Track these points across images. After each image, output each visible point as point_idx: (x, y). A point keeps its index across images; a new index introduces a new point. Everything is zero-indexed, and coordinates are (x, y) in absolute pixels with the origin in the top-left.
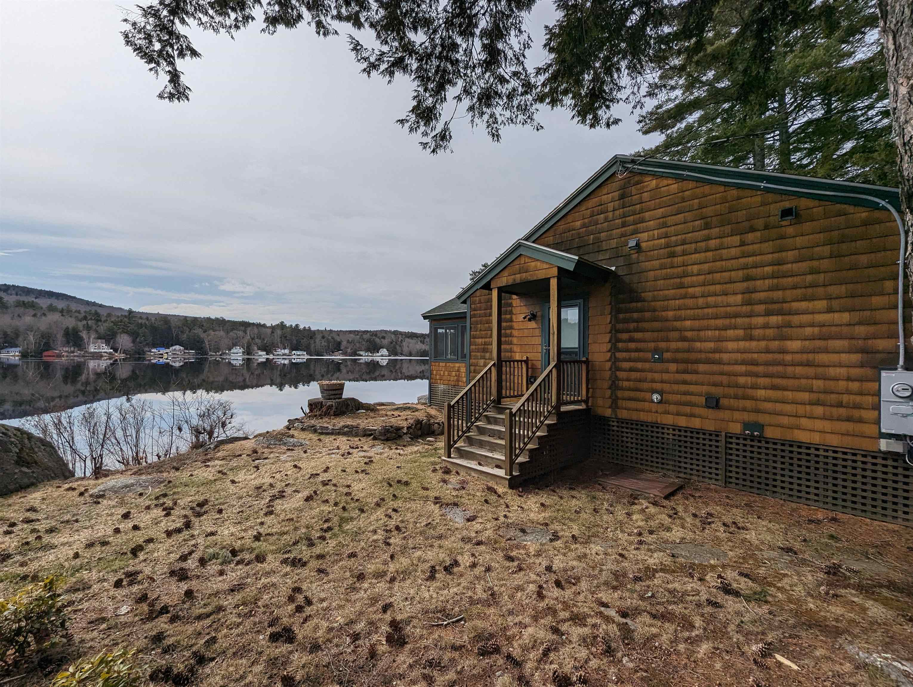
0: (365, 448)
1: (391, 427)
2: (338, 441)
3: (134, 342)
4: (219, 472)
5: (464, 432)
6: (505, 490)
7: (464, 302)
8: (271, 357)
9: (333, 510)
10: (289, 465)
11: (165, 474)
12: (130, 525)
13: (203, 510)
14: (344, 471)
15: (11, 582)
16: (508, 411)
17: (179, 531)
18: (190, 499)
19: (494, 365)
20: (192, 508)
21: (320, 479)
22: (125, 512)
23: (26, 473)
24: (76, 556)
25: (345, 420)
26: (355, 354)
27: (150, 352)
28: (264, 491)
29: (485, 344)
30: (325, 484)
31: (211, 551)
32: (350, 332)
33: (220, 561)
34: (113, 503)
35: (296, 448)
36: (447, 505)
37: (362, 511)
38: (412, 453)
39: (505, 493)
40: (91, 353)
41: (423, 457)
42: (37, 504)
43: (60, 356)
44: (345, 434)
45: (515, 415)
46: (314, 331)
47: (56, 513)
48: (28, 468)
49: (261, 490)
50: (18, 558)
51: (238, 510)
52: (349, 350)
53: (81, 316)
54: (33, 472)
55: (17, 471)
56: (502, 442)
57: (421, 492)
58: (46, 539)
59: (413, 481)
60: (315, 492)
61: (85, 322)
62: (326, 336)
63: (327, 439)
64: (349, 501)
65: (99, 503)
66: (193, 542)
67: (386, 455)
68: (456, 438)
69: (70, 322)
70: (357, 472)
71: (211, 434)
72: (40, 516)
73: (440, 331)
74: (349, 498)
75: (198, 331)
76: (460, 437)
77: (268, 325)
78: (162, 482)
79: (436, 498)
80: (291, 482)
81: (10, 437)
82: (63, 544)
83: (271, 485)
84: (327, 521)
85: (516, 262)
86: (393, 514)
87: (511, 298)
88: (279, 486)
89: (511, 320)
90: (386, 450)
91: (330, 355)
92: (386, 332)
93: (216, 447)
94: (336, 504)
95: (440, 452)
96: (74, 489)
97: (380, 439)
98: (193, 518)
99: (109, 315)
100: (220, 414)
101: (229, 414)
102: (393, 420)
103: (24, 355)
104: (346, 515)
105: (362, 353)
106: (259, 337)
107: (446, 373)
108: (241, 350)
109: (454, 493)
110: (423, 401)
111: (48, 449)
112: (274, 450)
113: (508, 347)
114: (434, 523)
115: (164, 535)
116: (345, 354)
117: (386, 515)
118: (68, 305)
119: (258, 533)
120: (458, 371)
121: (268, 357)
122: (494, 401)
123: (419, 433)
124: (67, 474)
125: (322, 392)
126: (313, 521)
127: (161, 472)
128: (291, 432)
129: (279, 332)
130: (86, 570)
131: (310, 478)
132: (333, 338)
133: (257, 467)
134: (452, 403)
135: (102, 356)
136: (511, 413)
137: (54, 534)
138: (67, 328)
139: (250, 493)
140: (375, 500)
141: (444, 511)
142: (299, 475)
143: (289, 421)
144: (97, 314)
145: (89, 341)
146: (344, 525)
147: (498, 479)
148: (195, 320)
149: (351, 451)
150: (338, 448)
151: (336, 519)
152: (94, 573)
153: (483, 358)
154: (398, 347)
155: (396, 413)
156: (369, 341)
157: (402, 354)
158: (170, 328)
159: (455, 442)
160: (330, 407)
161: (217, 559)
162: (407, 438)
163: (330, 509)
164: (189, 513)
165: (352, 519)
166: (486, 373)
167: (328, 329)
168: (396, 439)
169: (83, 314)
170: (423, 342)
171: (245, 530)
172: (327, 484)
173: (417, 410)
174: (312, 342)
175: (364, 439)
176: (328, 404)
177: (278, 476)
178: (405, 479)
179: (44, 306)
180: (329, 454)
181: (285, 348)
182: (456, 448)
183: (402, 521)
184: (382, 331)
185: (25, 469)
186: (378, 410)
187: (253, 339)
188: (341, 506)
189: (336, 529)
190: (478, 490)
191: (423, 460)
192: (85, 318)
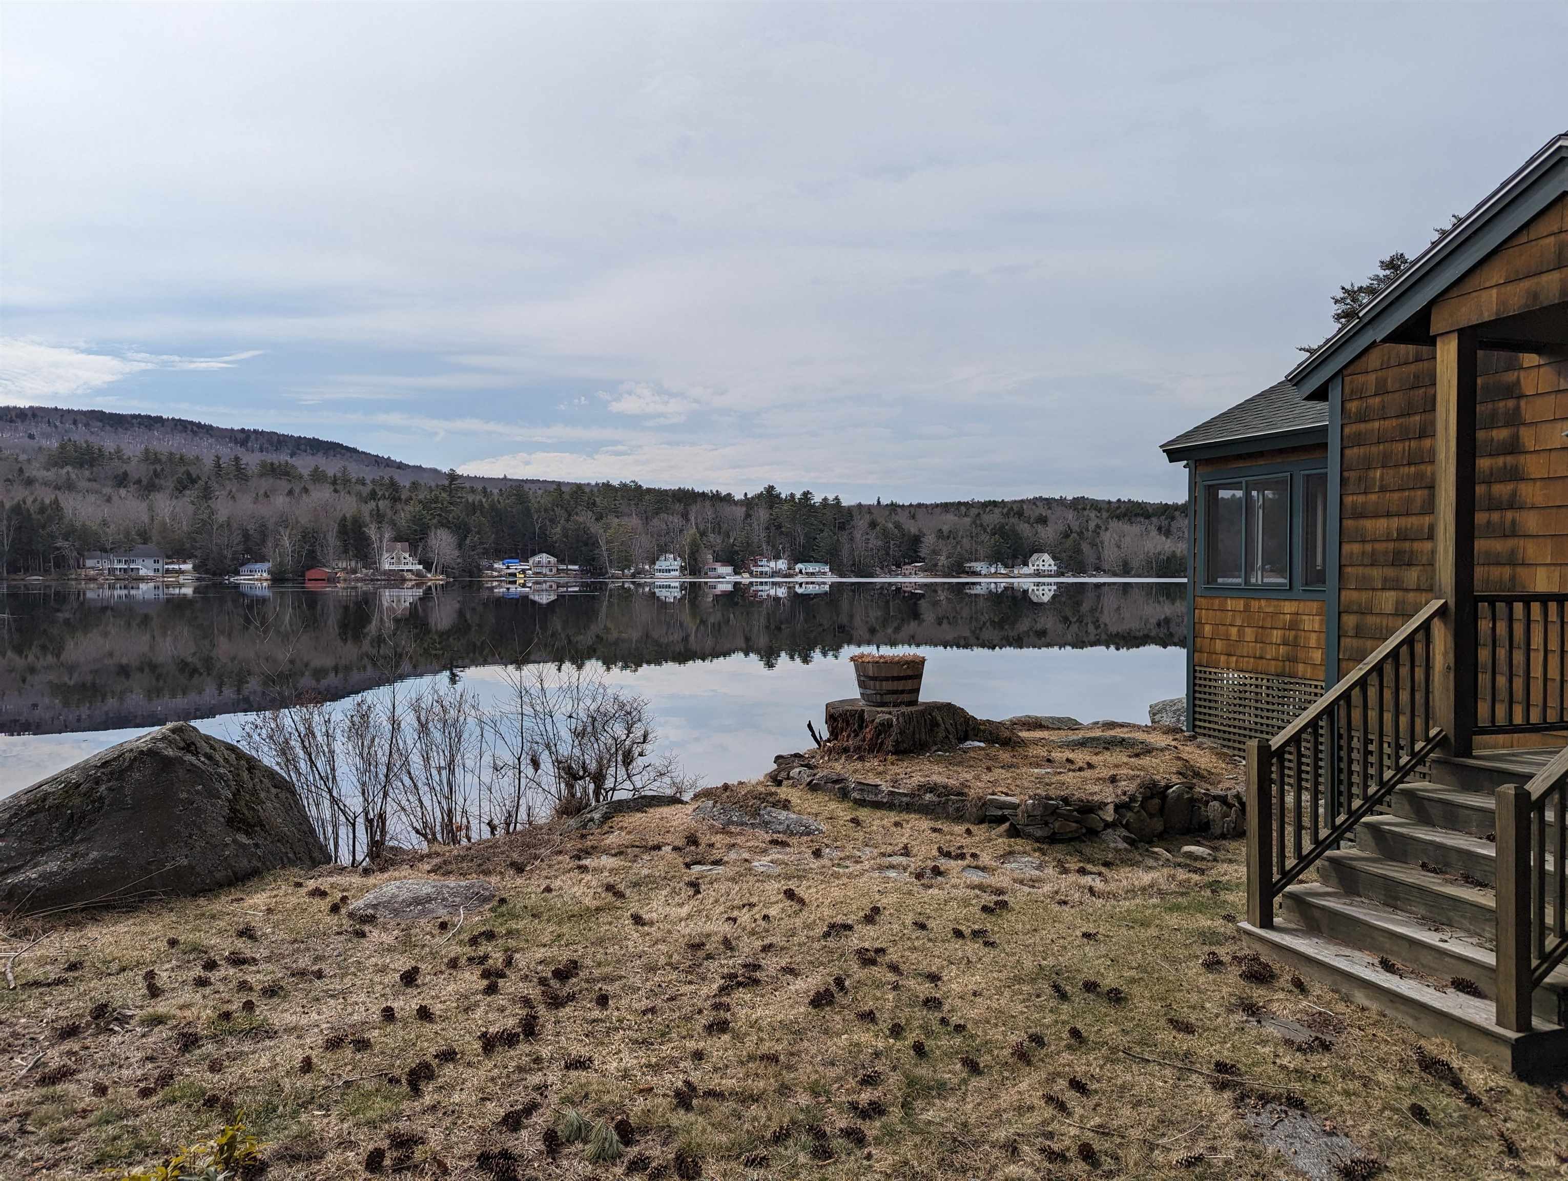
0: (985, 859)
1: (1066, 800)
2: (907, 831)
3: (460, 546)
4: (609, 888)
5: (1320, 845)
6: (1499, 1081)
7: (1320, 394)
8: (745, 579)
9: (889, 1049)
10: (774, 887)
11: (494, 880)
12: (414, 1005)
13: (567, 990)
14: (923, 927)
15: (189, 1106)
16: (1509, 789)
17: (510, 1039)
18: (541, 953)
19: (1442, 612)
20: (543, 981)
21: (854, 942)
22: (408, 967)
23: (243, 846)
24: (307, 1066)
25: (926, 766)
26: (959, 569)
27: (491, 568)
28: (709, 957)
29: (1403, 536)
30: (867, 958)
31: (571, 1113)
32: (946, 507)
33: (590, 1149)
34: (388, 939)
35: (794, 841)
36: (1265, 1099)
37: (973, 1068)
38: (1131, 892)
39: (1501, 1094)
40: (386, 573)
41: (1171, 909)
42: (256, 919)
43: (332, 580)
44: (926, 810)
45: (1540, 805)
46: (850, 509)
47: (287, 949)
48: (247, 834)
49: (701, 954)
50: (209, 1048)
51: (645, 1003)
52: (942, 560)
53: (366, 490)
54: (256, 845)
55: (228, 840)
56: (1486, 899)
57: (1166, 1036)
58: (264, 1011)
59: (1136, 990)
60: (839, 982)
61: (372, 504)
62: (881, 520)
63: (877, 821)
64: (936, 1026)
65: (363, 935)
66: (535, 1079)
67: (1047, 888)
68: (1290, 863)
69: (348, 506)
70: (958, 934)
71: (599, 778)
72: (261, 952)
73: (1224, 494)
74: (934, 1017)
75: (585, 517)
76: (1305, 861)
77: (739, 496)
78: (486, 900)
79: (1221, 1067)
80: (777, 939)
81: (217, 764)
82: (289, 1030)
83: (727, 943)
84: (869, 1081)
85: (1542, 228)
86: (1071, 1097)
87: (1513, 366)
88: (748, 947)
89: (1513, 447)
90: (1050, 871)
91: (890, 573)
92: (1049, 502)
93: (606, 818)
94: (897, 1031)
95: (1231, 897)
96: (323, 894)
97: (1028, 836)
98: (542, 1010)
99: (415, 486)
100: (619, 730)
101: (638, 732)
102: (1069, 778)
103: (277, 579)
104: (923, 1071)
105: (978, 566)
106: (717, 527)
107: (1249, 634)
108: (677, 564)
109: (1291, 1060)
110: (1167, 720)
111: (282, 795)
112: (740, 840)
113: (1499, 546)
114: (1218, 1159)
115: (477, 1046)
116: (931, 570)
117: (1050, 1099)
118: (345, 468)
119: (687, 1083)
120: (1294, 625)
121: (738, 578)
122: (1441, 743)
123: (1158, 825)
124: (316, 854)
125: (862, 684)
126: (832, 1073)
127: (487, 873)
128: (784, 792)
129: (763, 514)
130: (321, 1107)
131: (826, 935)
132: (898, 526)
133: (695, 886)
134: (1276, 742)
135: (404, 580)
136: (1522, 797)
137: (276, 1000)
138: (344, 518)
139: (676, 957)
140: (1013, 1038)
141: (1251, 1119)
142: (798, 922)
143: (778, 758)
144: (393, 485)
145: (380, 548)
146: (919, 1104)
147: (1464, 1034)
148: (579, 489)
149: (943, 863)
150: (906, 851)
151: (894, 1079)
152: (333, 1120)
153: (1396, 585)
154: (1085, 547)
155: (1081, 757)
156: (999, 531)
157: (1099, 569)
158: (527, 512)
159: (1289, 876)
160: (886, 727)
161: (585, 1142)
162: (1116, 840)
163: (880, 1045)
164: (533, 991)
165: (942, 1089)
166: (1409, 641)
167: (884, 502)
168: (1078, 839)
169: (370, 487)
170: (1166, 532)
171: (656, 1068)
172: (873, 962)
173: (1148, 750)
174: (844, 537)
175: (980, 832)
176: (880, 718)
177: (744, 917)
178: (1110, 980)
179: (306, 472)
180: (881, 868)
181: (777, 557)
182: (1292, 896)
183: (1102, 1131)
184: (1035, 501)
185: (243, 838)
186: (1023, 743)
187: (703, 534)
188: (911, 1038)
189: (896, 1114)
190: (1382, 1062)
191: (1173, 920)
192: (373, 495)
